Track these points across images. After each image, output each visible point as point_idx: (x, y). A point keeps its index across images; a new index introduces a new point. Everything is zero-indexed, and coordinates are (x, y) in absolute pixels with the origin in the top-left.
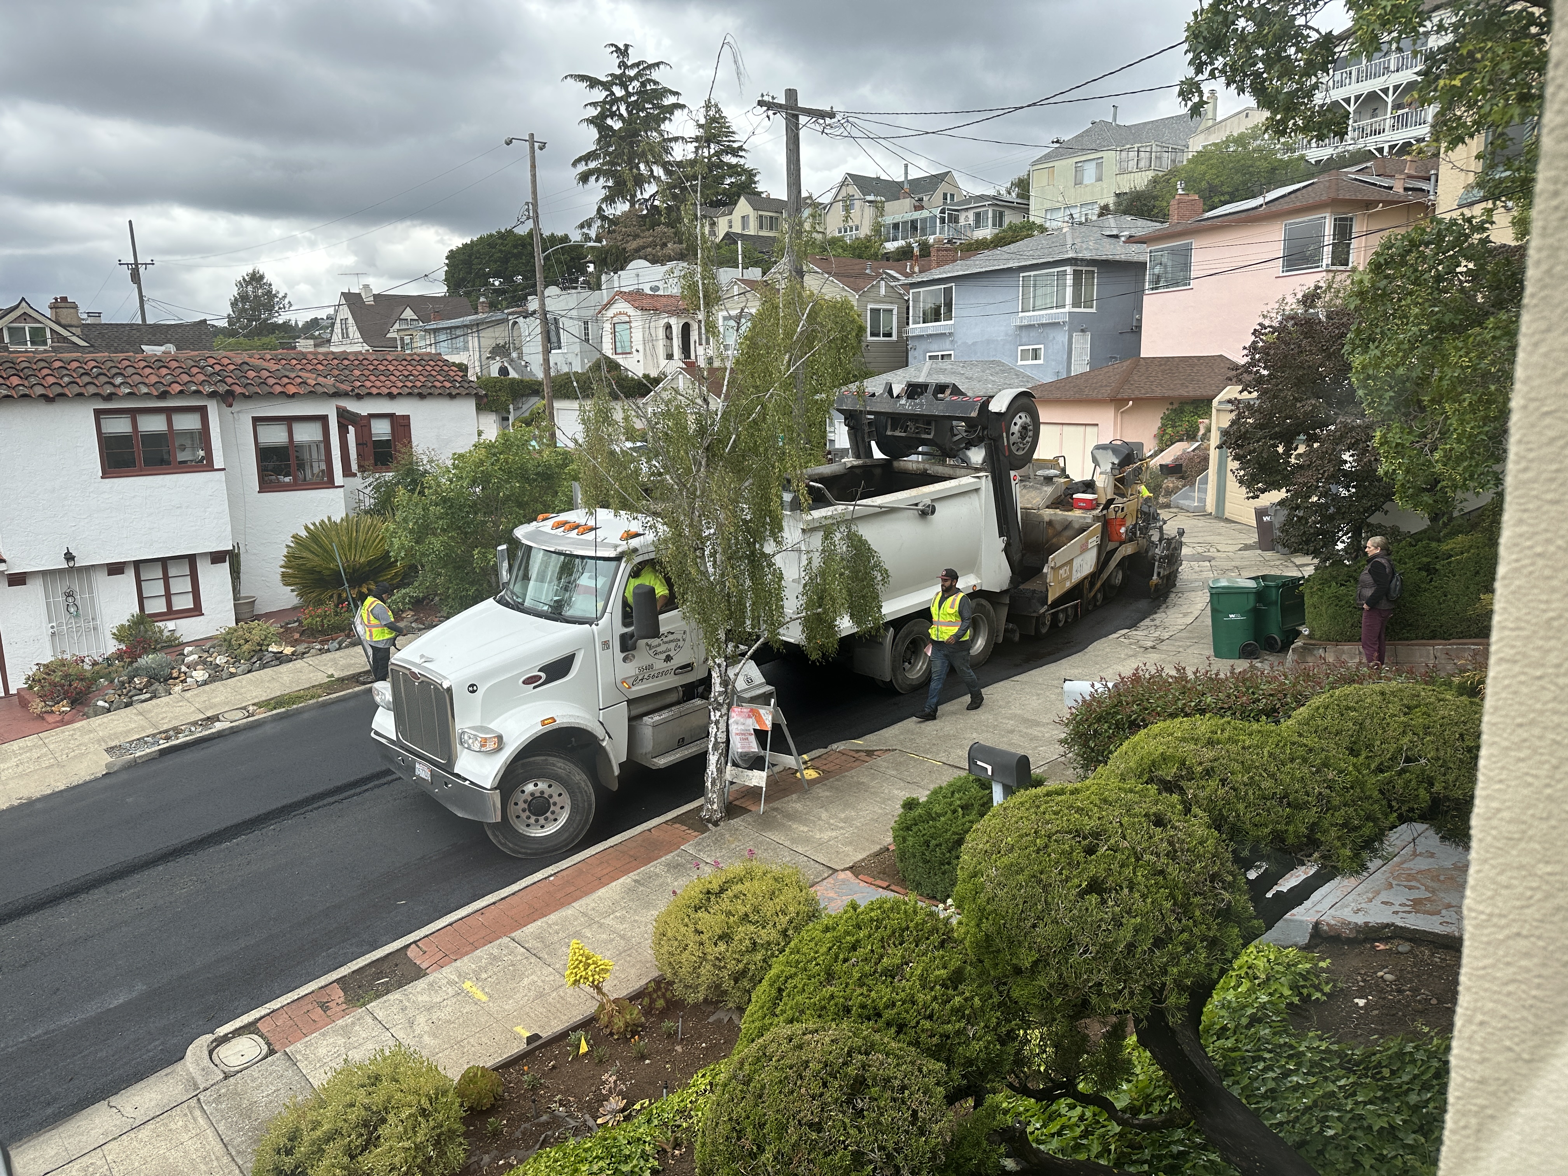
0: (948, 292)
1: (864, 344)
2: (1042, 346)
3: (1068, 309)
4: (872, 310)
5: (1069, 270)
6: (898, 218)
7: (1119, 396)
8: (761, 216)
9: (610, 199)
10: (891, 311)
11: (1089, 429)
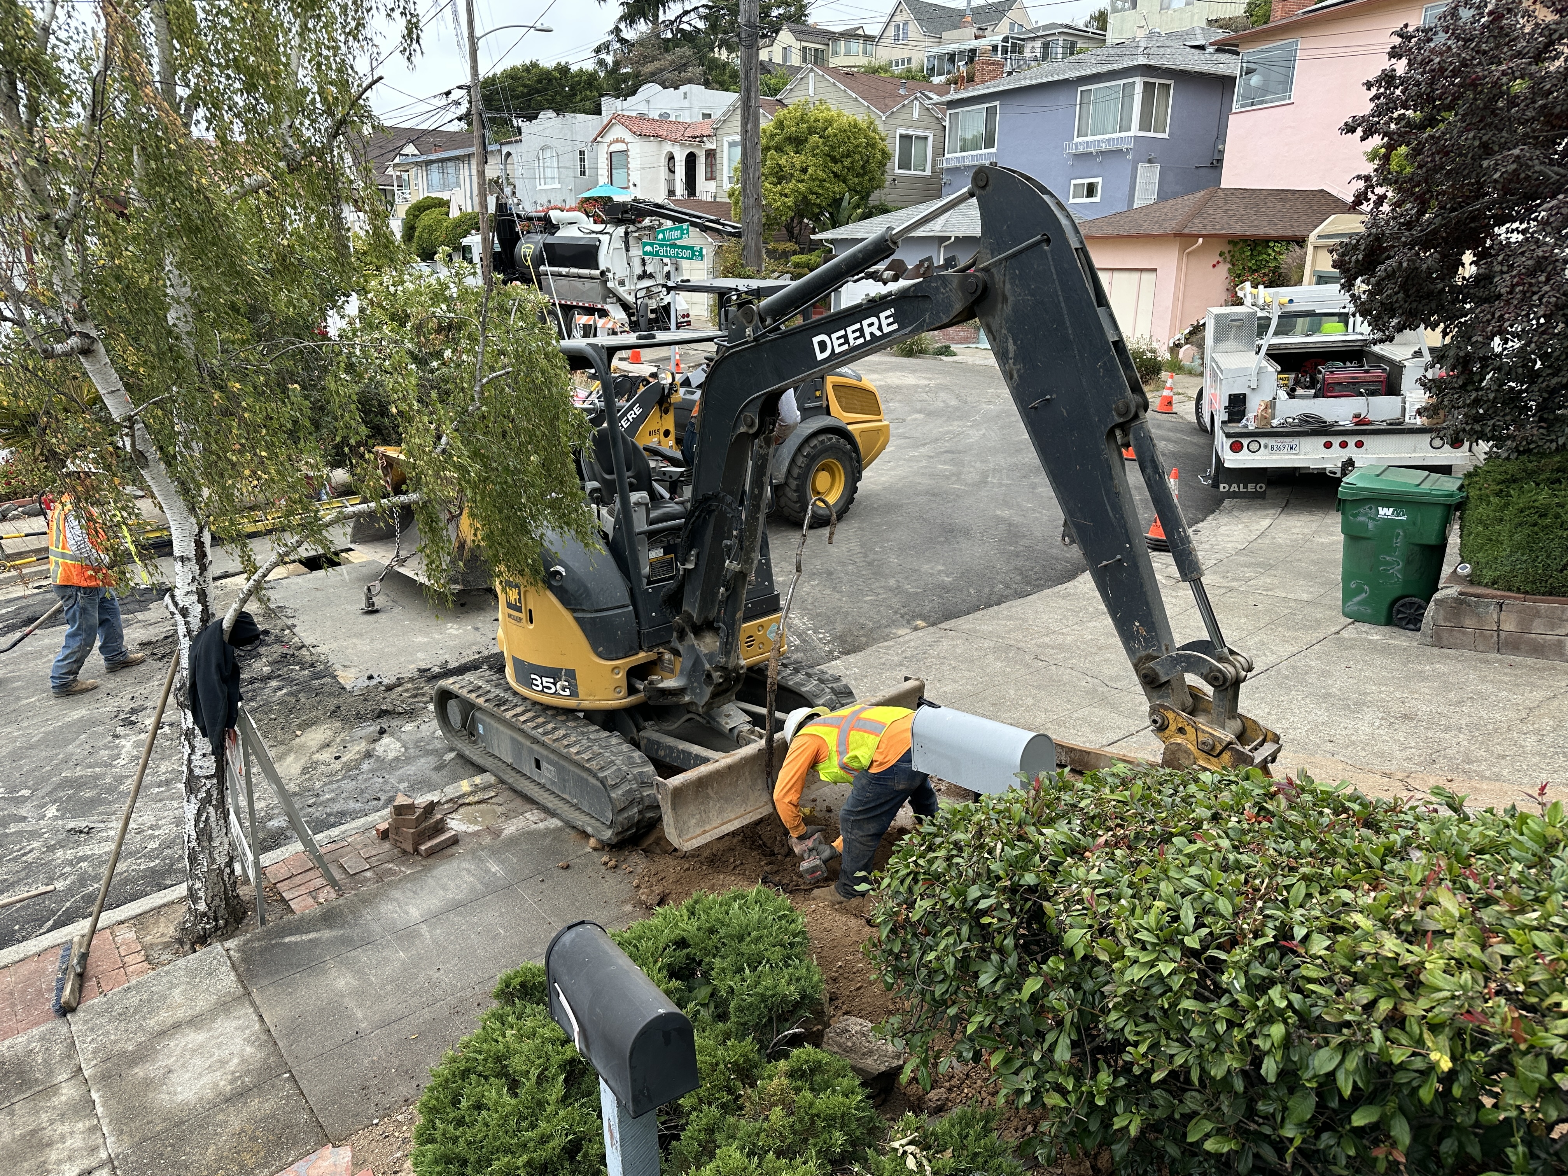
0: (991, 112)
1: (888, 178)
2: (1099, 180)
3: (1134, 131)
4: (901, 136)
5: (1139, 82)
6: (954, 47)
7: (1186, 231)
8: (805, 48)
9: (630, 18)
10: (926, 139)
11: (1145, 276)
